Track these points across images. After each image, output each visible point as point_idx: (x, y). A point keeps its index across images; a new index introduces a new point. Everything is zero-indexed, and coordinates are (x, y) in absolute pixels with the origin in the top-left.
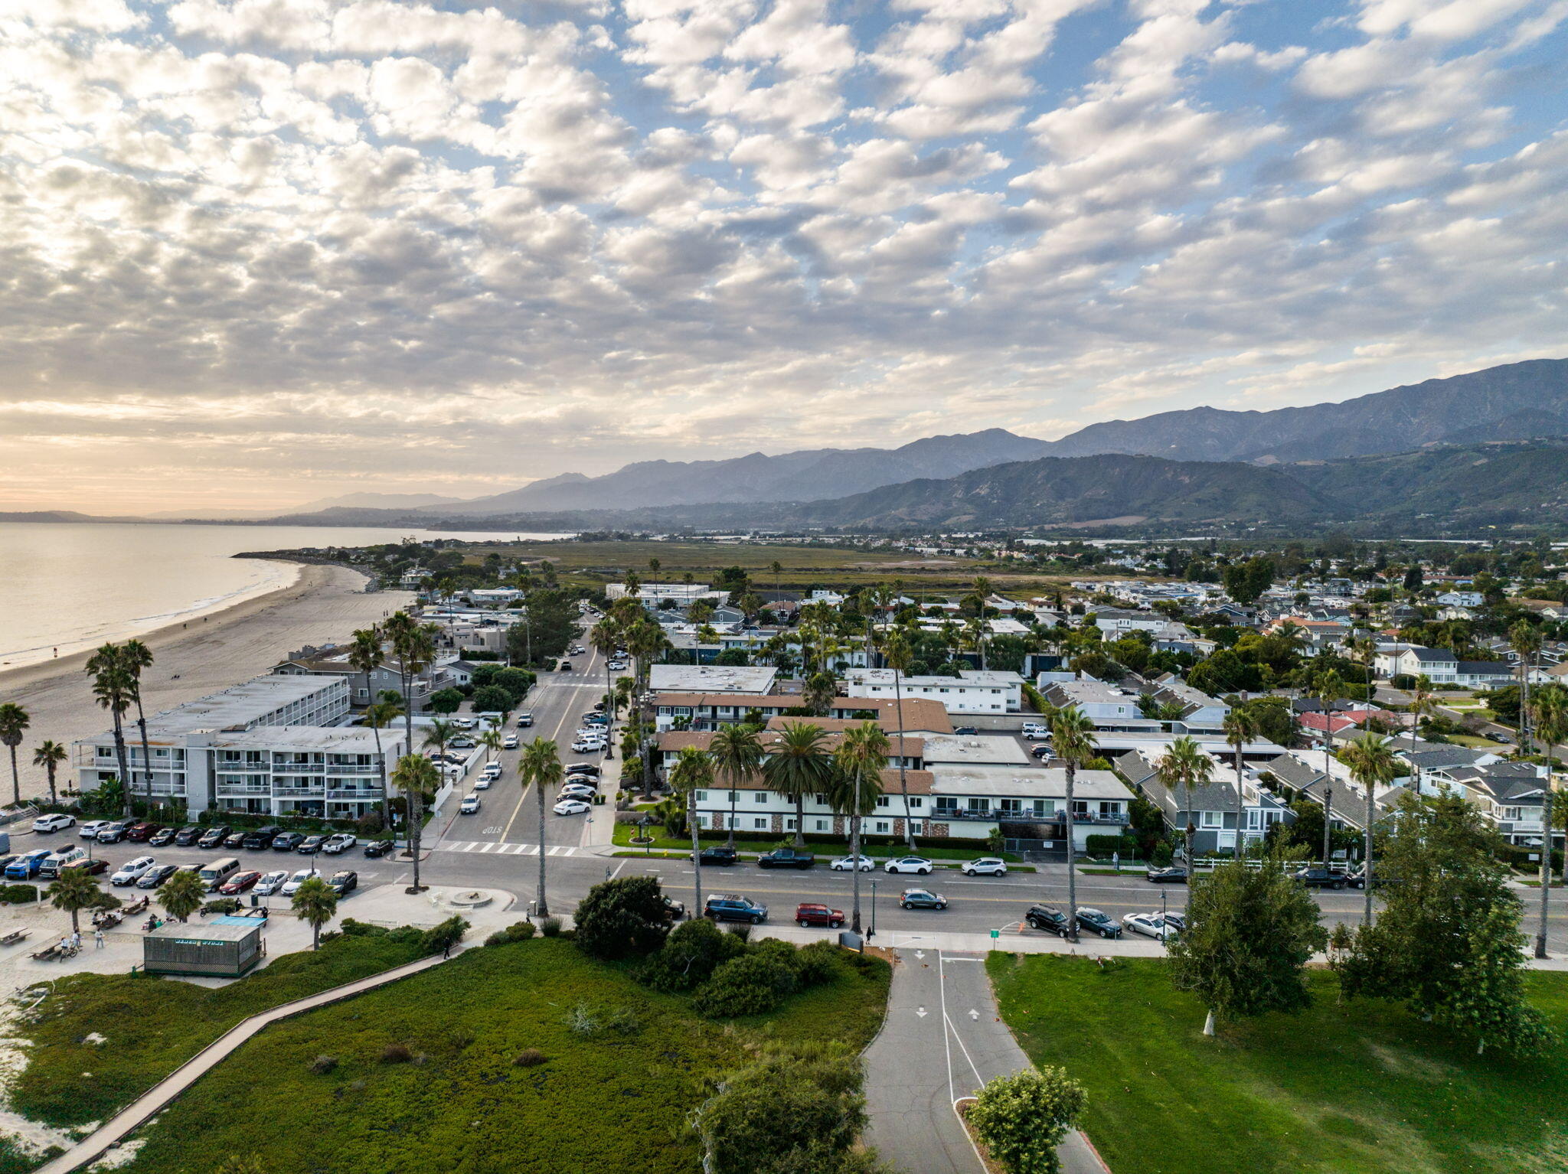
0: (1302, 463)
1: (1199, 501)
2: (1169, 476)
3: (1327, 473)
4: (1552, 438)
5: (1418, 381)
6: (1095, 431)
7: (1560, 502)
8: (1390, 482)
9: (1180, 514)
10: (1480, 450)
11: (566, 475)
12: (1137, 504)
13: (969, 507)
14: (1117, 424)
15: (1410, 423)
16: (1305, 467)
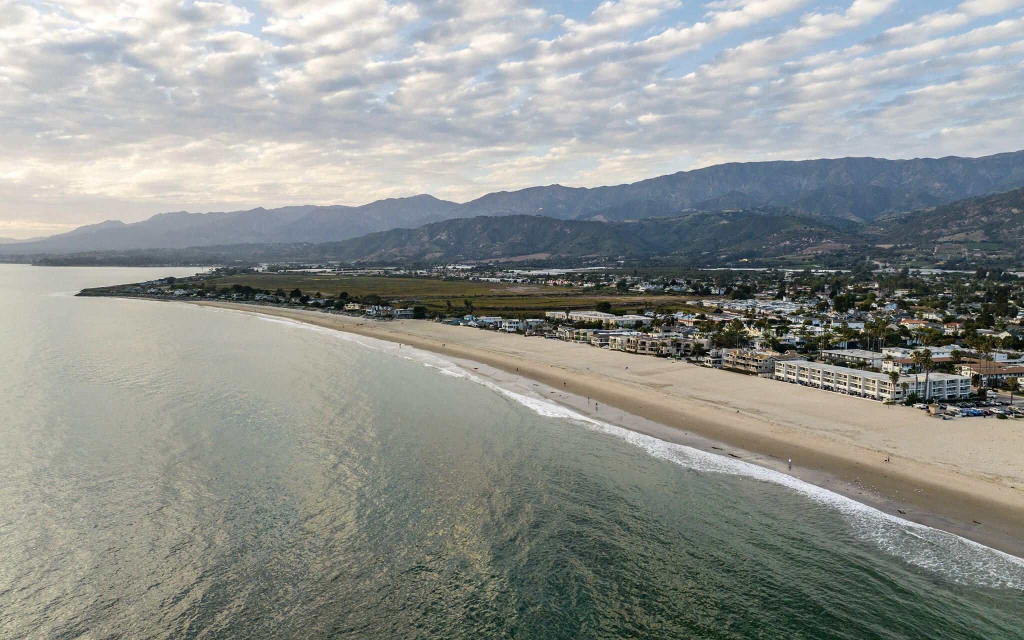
0: (626, 221)
1: (579, 244)
2: (558, 228)
3: (642, 228)
4: (753, 209)
5: (674, 173)
6: (491, 198)
7: (772, 245)
8: (677, 232)
9: (570, 252)
10: (721, 215)
11: (108, 222)
12: (542, 246)
13: (436, 248)
14: (504, 193)
15: (671, 197)
16: (628, 224)
